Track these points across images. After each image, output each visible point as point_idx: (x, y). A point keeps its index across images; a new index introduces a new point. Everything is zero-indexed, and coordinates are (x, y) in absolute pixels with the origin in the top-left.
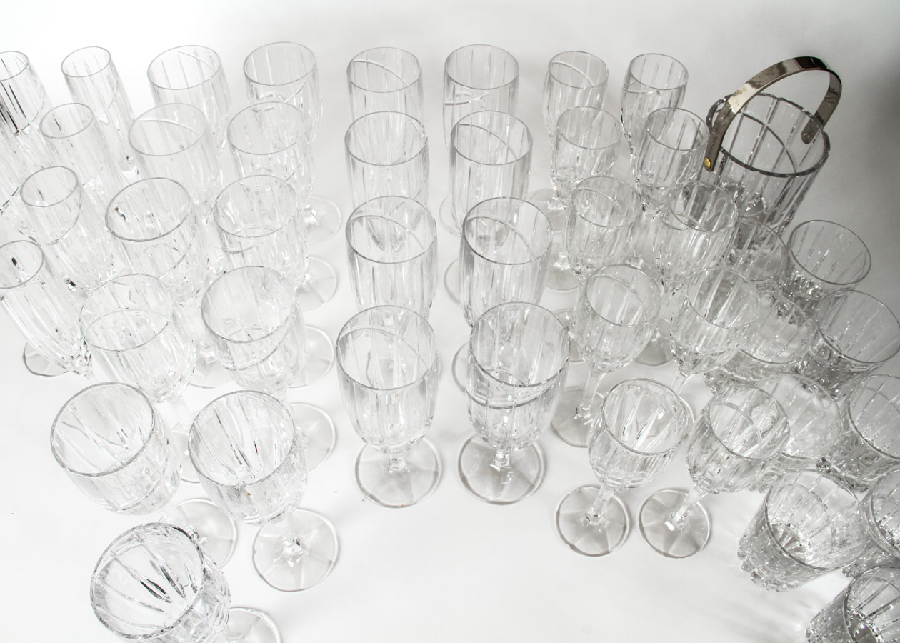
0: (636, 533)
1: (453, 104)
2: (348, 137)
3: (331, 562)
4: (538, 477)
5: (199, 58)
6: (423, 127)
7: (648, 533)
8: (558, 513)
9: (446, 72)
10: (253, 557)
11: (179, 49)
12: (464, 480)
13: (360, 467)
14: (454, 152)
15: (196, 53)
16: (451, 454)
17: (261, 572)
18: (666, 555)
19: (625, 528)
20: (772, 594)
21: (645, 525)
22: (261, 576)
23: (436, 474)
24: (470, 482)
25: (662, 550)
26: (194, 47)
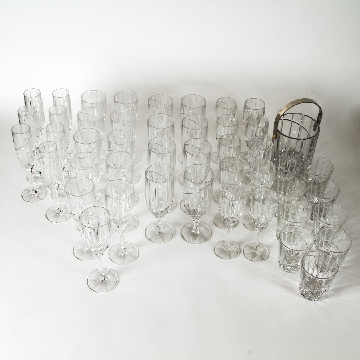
0: (242, 254)
1: (183, 114)
2: (148, 120)
3: (136, 257)
4: (208, 237)
5: (97, 95)
6: (173, 118)
7: (246, 254)
8: (215, 247)
9: (181, 103)
10: (109, 255)
11: (90, 91)
12: (183, 237)
13: (147, 232)
14: (183, 126)
15: (96, 93)
16: (178, 229)
17: (112, 259)
18: (252, 261)
19: (238, 252)
20: (289, 274)
21: (245, 252)
22: (112, 260)
23: (173, 234)
24: (184, 237)
25: (251, 259)
26: (96, 91)
